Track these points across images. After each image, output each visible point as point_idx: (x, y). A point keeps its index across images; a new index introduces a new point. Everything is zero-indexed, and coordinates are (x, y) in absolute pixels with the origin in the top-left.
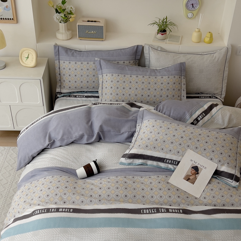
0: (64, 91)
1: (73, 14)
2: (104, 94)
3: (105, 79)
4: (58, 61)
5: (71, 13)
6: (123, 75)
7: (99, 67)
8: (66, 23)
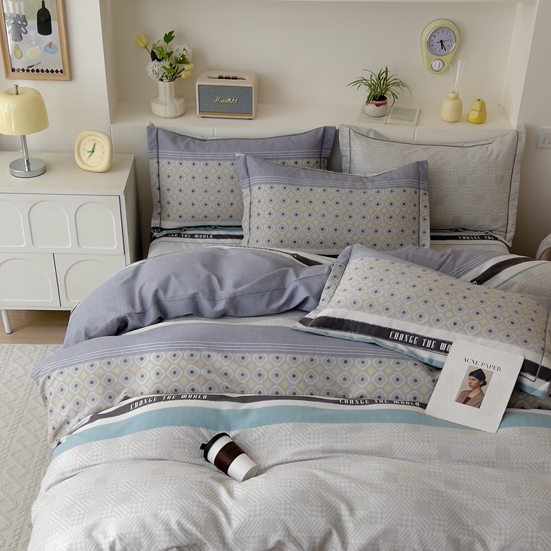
0: (168, 224)
1: (188, 63)
2: (254, 229)
3: (255, 196)
4: (155, 160)
5: (183, 61)
6: (294, 188)
7: (243, 171)
8: (172, 82)
